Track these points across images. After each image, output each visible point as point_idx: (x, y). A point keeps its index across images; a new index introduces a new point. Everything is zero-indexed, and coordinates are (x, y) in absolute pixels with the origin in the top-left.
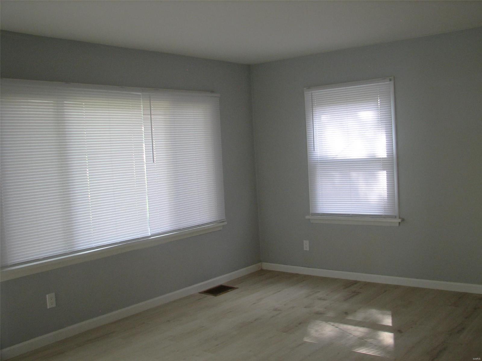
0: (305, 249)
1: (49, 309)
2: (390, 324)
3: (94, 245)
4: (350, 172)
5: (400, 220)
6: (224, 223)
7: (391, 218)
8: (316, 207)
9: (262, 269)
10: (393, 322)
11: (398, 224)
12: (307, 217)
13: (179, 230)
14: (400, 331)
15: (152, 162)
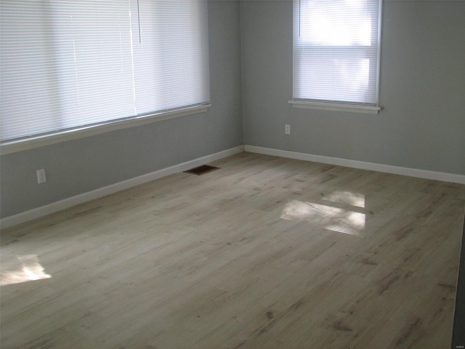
0: (286, 133)
1: (40, 184)
2: (363, 207)
3: (81, 124)
4: (333, 59)
5: (379, 109)
6: (209, 105)
7: (370, 106)
8: (299, 92)
9: (244, 151)
10: (366, 204)
11: (377, 112)
12: (289, 102)
13: (165, 110)
14: (371, 213)
15: (139, 43)
